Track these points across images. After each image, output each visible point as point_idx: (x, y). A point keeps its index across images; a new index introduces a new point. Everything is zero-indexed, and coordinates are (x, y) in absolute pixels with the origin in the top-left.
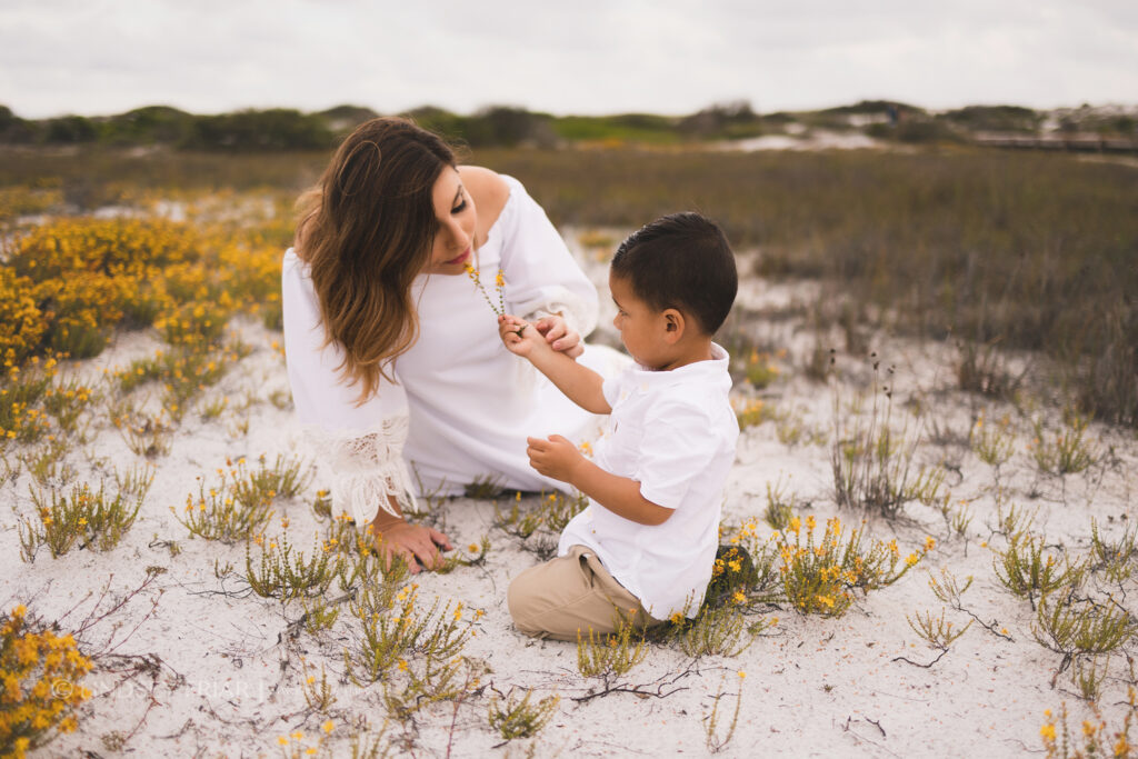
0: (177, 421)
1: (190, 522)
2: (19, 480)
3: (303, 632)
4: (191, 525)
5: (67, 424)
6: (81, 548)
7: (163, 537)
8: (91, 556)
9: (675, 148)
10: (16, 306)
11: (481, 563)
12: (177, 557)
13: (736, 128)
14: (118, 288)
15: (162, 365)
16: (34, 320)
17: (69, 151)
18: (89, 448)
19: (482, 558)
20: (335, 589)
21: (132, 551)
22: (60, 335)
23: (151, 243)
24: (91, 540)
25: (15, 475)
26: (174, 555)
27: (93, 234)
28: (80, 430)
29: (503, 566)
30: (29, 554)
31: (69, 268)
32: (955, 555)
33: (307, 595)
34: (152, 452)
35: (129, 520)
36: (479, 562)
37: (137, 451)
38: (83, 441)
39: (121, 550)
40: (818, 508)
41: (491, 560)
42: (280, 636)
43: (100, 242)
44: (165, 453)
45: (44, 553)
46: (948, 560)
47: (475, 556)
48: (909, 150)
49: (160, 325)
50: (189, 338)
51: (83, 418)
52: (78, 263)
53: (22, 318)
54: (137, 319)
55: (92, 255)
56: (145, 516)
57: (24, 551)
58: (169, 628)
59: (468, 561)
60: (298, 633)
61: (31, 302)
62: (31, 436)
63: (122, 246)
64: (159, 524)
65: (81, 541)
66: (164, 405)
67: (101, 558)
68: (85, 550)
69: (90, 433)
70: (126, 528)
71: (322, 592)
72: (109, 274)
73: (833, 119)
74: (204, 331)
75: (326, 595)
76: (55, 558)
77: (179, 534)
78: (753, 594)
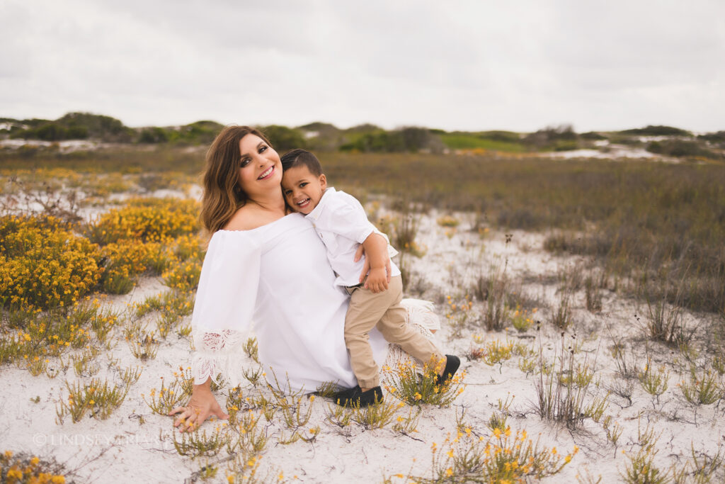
0: (164, 337)
1: (153, 405)
2: (68, 372)
3: (199, 479)
4: (153, 407)
5: (102, 337)
6: (91, 417)
7: (138, 413)
8: (95, 422)
9: (520, 155)
10: (86, 263)
11: (313, 441)
12: (143, 425)
13: (561, 143)
14: (147, 250)
15: (162, 301)
16: (93, 272)
17: (151, 148)
18: (110, 353)
19: (314, 438)
20: (224, 452)
21: (119, 420)
22: (108, 281)
23: (173, 221)
24: (96, 413)
25: (66, 368)
26: (141, 424)
27: (142, 215)
28: (107, 341)
29: (327, 443)
30: (61, 420)
31: (124, 237)
32: (608, 457)
33: (208, 455)
34: (144, 357)
35: (120, 402)
36: (311, 440)
37: (137, 356)
38: (108, 348)
39: (113, 418)
40: (530, 418)
41: (321, 439)
42: (185, 480)
43: (145, 219)
44: (153, 357)
45: (68, 419)
46: (603, 460)
47: (311, 436)
48: (676, 161)
49: (165, 276)
50: (179, 285)
51: (111, 333)
52: (129, 233)
53: (87, 270)
54: (155, 270)
55: (138, 227)
56: (132, 397)
57: (58, 418)
58: (128, 470)
59: (306, 438)
60: (196, 479)
61: (94, 261)
62: (79, 344)
63: (157, 222)
64: (138, 403)
65: (90, 412)
66: (159, 326)
67: (101, 424)
68: (93, 418)
69: (113, 342)
70: (118, 406)
71: (215, 454)
72: (144, 242)
73: (627, 138)
74: (189, 280)
75: (218, 455)
76: (74, 422)
77: (146, 411)
78: (468, 474)
